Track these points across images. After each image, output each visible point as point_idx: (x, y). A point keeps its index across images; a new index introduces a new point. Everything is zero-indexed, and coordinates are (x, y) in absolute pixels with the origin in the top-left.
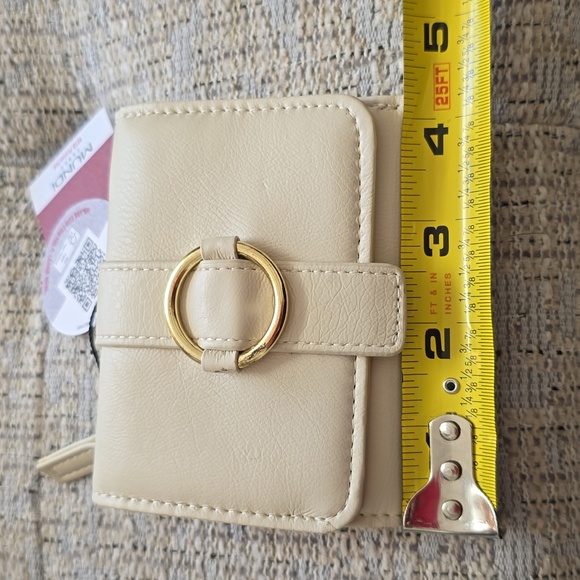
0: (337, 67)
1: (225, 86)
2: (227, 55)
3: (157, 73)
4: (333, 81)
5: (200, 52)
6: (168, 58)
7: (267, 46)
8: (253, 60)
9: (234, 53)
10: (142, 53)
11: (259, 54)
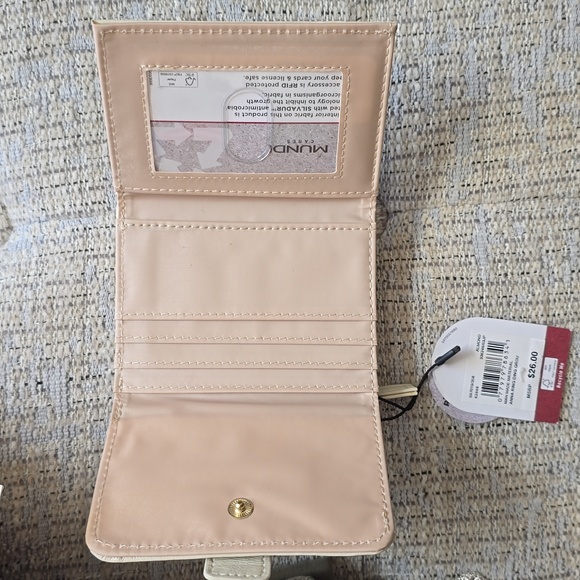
0: (573, 157)
1: (496, 165)
2: (497, 145)
3: (442, 152)
4: (570, 165)
5: (477, 140)
6: (452, 143)
7: (526, 140)
8: (516, 149)
9: (503, 144)
10: (430, 137)
11: (520, 146)
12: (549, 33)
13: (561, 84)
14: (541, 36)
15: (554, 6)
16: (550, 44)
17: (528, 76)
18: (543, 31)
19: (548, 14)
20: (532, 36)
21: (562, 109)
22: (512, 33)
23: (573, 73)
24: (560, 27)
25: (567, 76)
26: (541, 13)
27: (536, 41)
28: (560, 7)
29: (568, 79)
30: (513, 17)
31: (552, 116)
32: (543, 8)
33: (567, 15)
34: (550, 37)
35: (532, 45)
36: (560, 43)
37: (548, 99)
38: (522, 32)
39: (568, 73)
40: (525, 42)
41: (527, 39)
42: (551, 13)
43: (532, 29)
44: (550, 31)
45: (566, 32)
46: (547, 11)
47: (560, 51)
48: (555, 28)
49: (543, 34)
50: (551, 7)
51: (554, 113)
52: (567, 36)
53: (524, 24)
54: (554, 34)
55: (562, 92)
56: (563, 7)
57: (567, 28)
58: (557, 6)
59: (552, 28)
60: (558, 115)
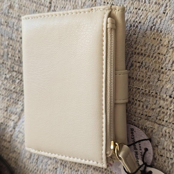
12: (152, 19)
13: (149, 50)
14: (147, 19)
15: (161, 3)
16: (151, 25)
17: (131, 39)
18: (149, 17)
19: (155, 7)
20: (141, 17)
21: (144, 64)
22: (131, 12)
23: (157, 46)
24: (160, 17)
25: (154, 47)
26: (151, 6)
27: (143, 22)
28: (164, 5)
29: (154, 49)
30: (135, 4)
31: (136, 66)
32: (153, 3)
33: (167, 11)
34: (152, 21)
35: (140, 23)
36: (157, 26)
37: (137, 56)
38: (137, 14)
39: (155, 45)
40: (137, 20)
41: (138, 18)
42: (158, 7)
43: (143, 13)
44: (153, 18)
45: (163, 21)
46: (155, 6)
47: (155, 31)
48: (157, 17)
49: (149, 18)
50: (159, 4)
51: (138, 65)
52: (162, 23)
53: (139, 9)
54: (155, 21)
55: (147, 54)
56: (166, 6)
57: (164, 19)
58: (163, 5)
59: (155, 17)
60: (139, 67)
